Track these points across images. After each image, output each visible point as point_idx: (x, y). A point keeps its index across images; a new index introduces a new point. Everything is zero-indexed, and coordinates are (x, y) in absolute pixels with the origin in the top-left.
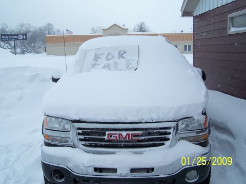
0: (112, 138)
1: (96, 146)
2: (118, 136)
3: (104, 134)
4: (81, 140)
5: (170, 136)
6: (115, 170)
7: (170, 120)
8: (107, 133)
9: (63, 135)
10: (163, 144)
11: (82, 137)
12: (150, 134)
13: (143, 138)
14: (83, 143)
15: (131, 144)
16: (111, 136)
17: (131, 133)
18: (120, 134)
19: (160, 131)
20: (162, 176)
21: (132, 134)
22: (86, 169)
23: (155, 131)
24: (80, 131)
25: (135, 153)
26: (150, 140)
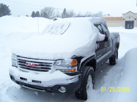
3: (25, 63)
4: (19, 64)
7: (52, 59)
10: (48, 71)
12: (42, 65)
13: (39, 67)
14: (20, 66)
15: (35, 69)
16: (27, 64)
18: (30, 64)
19: (47, 64)
20: (45, 86)
21: (34, 64)
23: (45, 64)
24: (19, 61)
26: (42, 68)
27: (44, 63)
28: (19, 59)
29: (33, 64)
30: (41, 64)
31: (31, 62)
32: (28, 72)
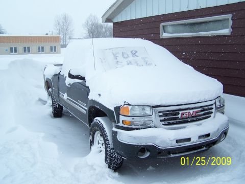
0: (184, 116)
1: (173, 124)
2: (188, 114)
3: (179, 114)
4: (161, 121)
5: (213, 111)
6: (189, 140)
8: (181, 112)
9: (146, 119)
10: (210, 117)
11: (162, 118)
13: (201, 113)
14: (163, 123)
15: (194, 119)
17: (195, 110)
18: (189, 112)
19: (209, 107)
20: (214, 138)
22: (170, 142)
23: (207, 108)
24: (161, 114)
25: (198, 125)
26: (204, 114)
27: (207, 106)
28: (160, 112)
29: (194, 112)
30: (203, 109)
31: (192, 109)
32: (184, 127)
